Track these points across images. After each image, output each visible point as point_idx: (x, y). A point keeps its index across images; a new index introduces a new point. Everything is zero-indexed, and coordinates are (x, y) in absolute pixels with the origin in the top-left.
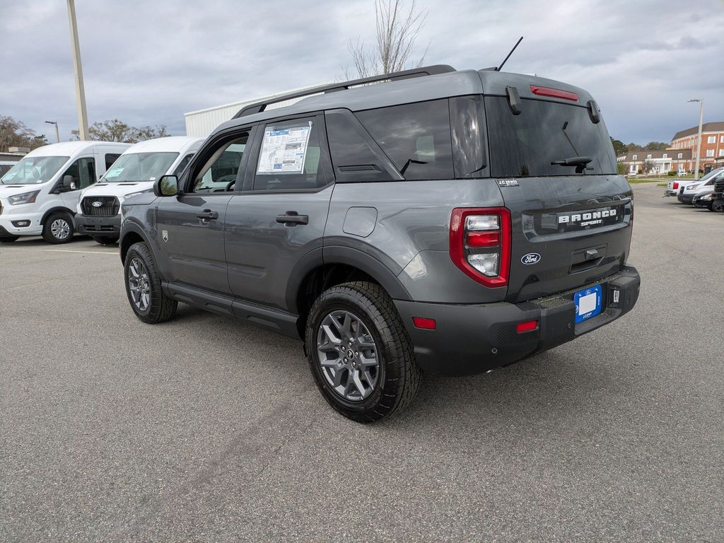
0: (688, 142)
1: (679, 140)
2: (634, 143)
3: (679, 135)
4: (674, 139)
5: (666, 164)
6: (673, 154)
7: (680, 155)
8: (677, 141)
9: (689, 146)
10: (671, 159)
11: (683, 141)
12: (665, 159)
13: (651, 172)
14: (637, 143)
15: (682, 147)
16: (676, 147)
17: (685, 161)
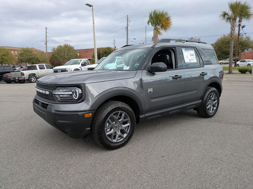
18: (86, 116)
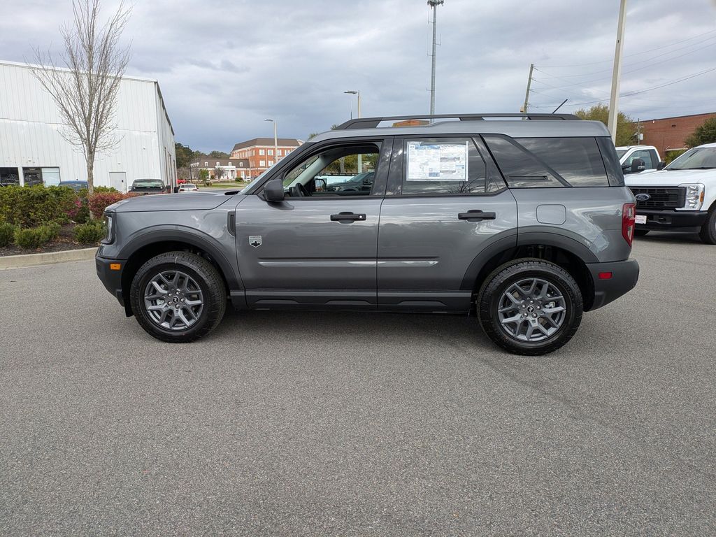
0: (246, 153)
1: (239, 150)
2: (200, 151)
3: (237, 147)
4: (234, 150)
5: (232, 171)
6: (236, 162)
7: (241, 164)
8: (237, 151)
9: (247, 157)
10: (234, 167)
11: (242, 152)
12: (230, 167)
13: (222, 177)
14: (202, 151)
15: (241, 157)
16: (236, 157)
17: (245, 169)
18: (113, 267)
